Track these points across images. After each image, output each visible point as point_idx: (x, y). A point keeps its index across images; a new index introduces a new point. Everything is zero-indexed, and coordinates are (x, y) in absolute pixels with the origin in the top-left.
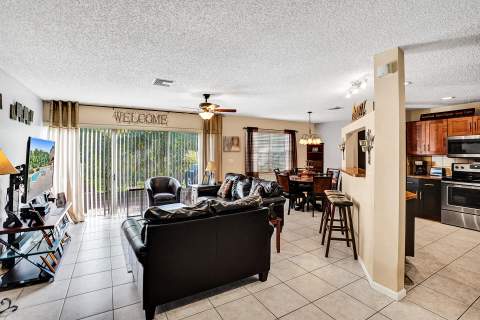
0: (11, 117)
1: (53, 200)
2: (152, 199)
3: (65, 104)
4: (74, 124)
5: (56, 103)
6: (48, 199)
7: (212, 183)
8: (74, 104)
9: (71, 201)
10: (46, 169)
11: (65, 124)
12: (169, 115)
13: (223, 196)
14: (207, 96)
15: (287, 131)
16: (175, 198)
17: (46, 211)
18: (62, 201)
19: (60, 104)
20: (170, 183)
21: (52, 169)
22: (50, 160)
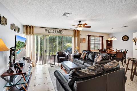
0: (11, 29)
1: (26, 59)
2: (58, 59)
3: (30, 27)
4: (33, 33)
5: (27, 26)
6: (24, 59)
7: (78, 53)
8: (32, 27)
9: (32, 60)
10: (23, 49)
11: (30, 34)
12: (63, 30)
13: (83, 58)
14: (80, 22)
15: (100, 36)
16: (66, 59)
17: (23, 65)
18: (29, 60)
19: (28, 27)
20: (64, 53)
21: (26, 48)
22: (25, 45)
